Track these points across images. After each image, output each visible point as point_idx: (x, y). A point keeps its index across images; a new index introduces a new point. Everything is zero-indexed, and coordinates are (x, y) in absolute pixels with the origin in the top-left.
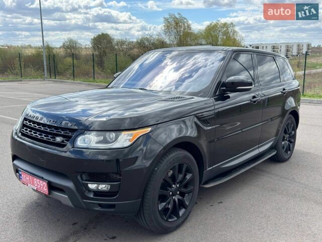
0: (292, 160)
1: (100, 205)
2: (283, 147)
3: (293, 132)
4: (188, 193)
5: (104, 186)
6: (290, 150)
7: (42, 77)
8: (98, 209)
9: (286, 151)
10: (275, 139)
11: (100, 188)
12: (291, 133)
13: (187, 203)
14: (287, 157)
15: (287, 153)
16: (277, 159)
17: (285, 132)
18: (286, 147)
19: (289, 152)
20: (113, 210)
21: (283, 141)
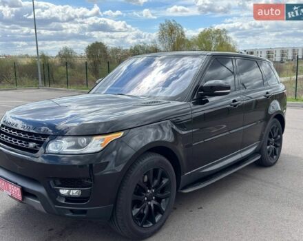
0: (278, 164)
1: (71, 211)
2: (269, 152)
3: (279, 136)
4: (165, 198)
5: (75, 191)
6: (275, 154)
7: (37, 86)
9: (272, 156)
10: (260, 143)
11: (71, 194)
12: (277, 137)
13: (164, 209)
14: (272, 162)
15: (273, 157)
16: (262, 164)
17: (270, 136)
18: (271, 151)
19: (275, 157)
20: (84, 216)
21: (268, 145)
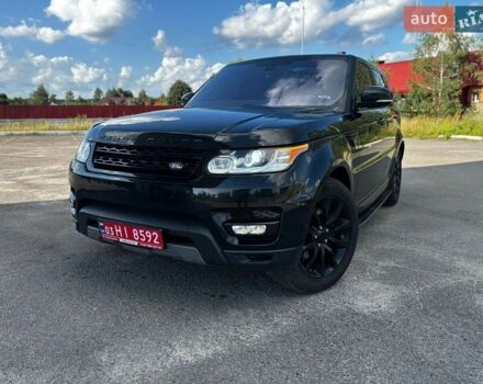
1: (248, 256)
8: (246, 261)
20: (268, 262)
